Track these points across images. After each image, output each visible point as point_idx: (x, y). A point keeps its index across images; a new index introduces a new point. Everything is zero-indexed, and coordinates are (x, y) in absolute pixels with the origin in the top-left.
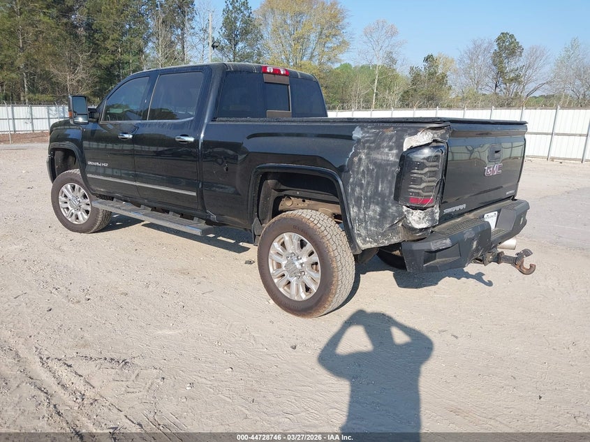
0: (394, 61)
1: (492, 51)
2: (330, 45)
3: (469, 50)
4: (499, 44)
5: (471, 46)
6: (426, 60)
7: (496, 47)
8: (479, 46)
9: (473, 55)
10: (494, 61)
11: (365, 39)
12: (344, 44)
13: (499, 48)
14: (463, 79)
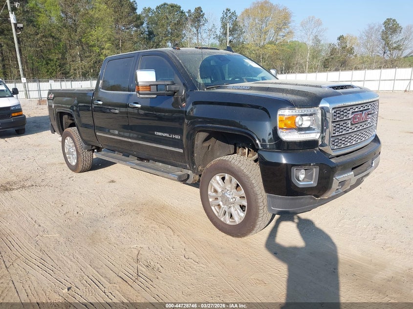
0: (319, 41)
1: (381, 31)
2: (282, 34)
3: (366, 31)
4: (385, 26)
5: (367, 28)
6: (339, 39)
7: (384, 28)
8: (372, 28)
9: (369, 34)
10: (382, 37)
11: (301, 28)
12: (290, 33)
13: (386, 28)
14: (363, 50)
